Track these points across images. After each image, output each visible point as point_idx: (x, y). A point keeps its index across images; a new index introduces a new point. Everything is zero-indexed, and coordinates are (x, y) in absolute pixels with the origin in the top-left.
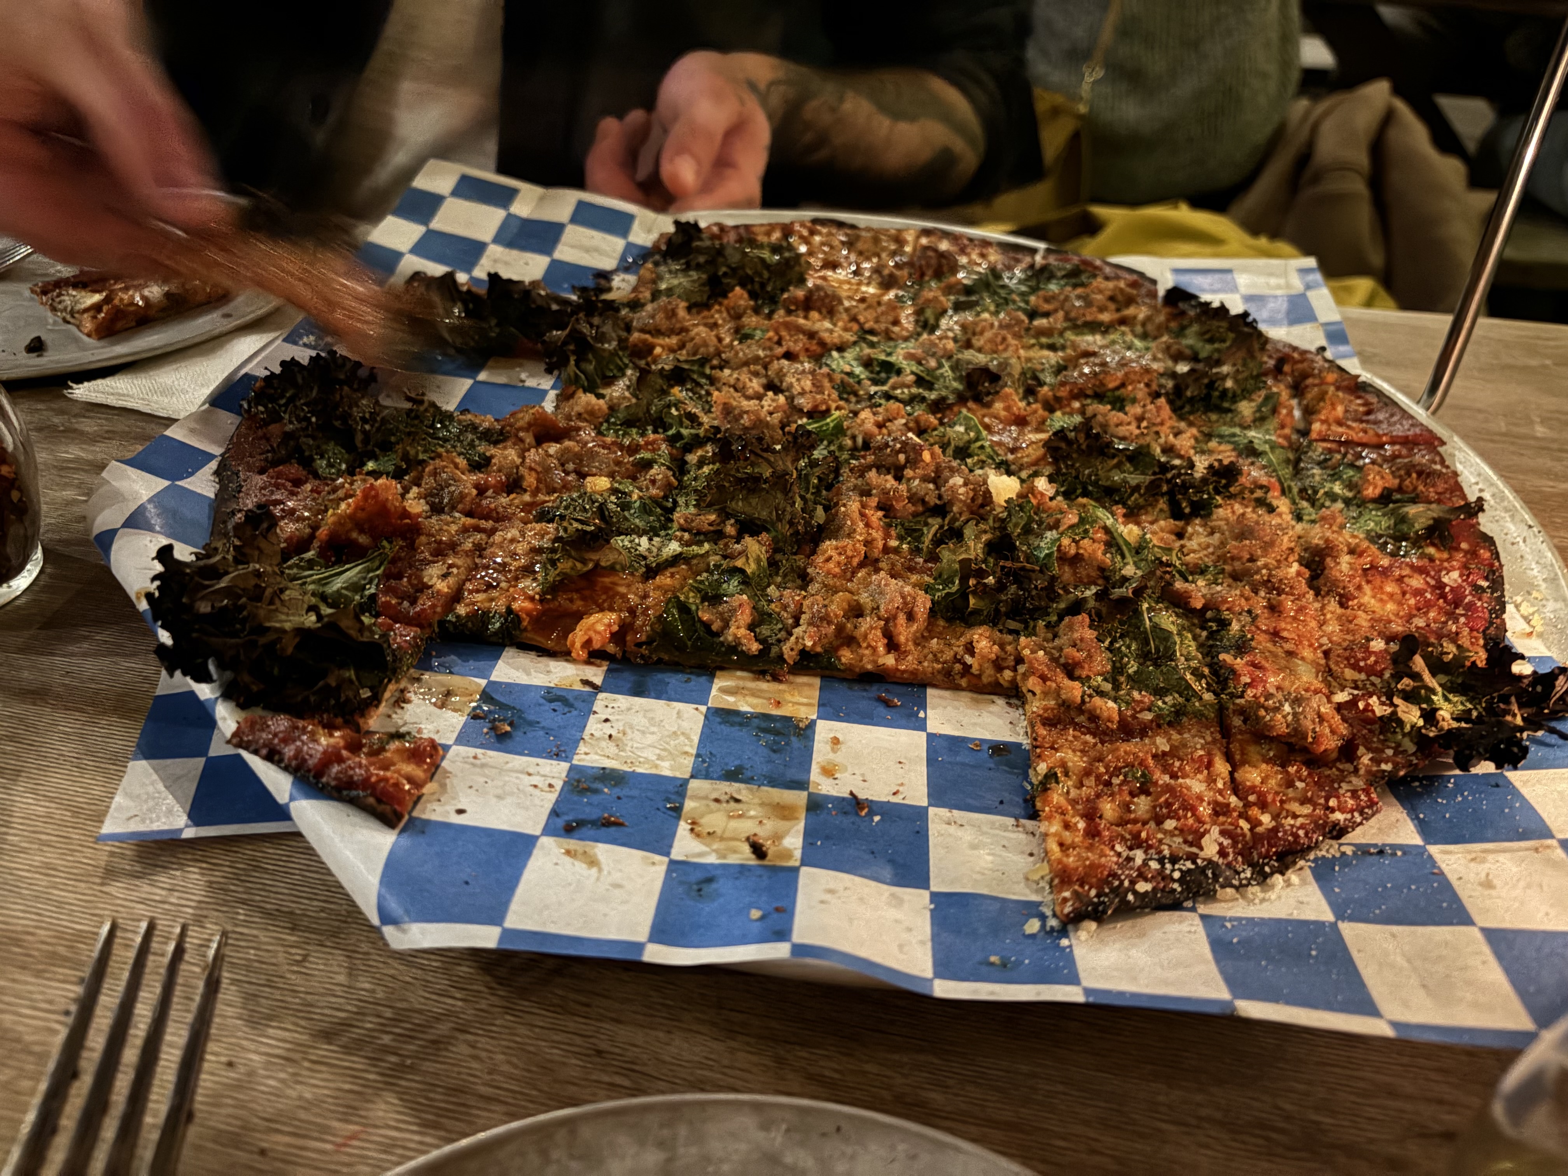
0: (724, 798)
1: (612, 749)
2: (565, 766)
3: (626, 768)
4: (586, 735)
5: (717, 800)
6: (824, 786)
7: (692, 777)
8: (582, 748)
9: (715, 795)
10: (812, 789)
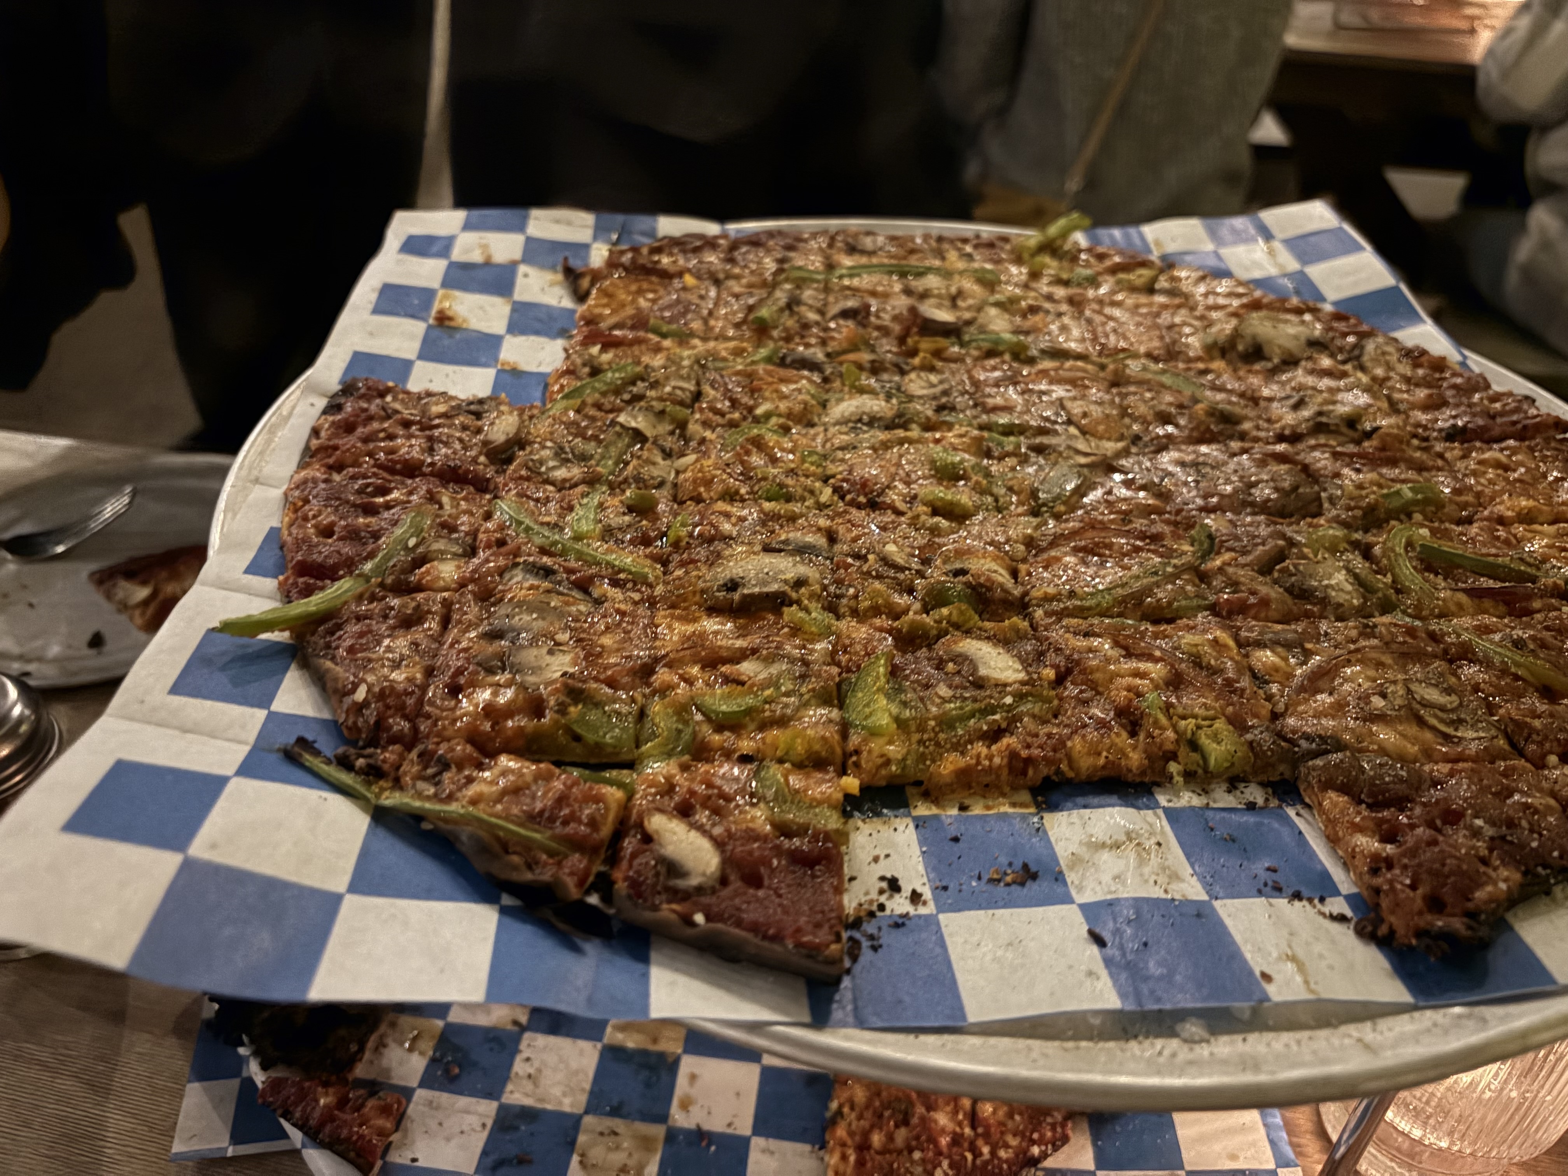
0: (606, 1132)
1: (529, 1086)
2: (494, 1105)
3: (539, 1106)
4: (512, 1075)
5: (602, 1134)
6: (679, 1118)
7: (586, 1112)
8: (510, 1087)
9: (599, 1129)
10: (670, 1122)
